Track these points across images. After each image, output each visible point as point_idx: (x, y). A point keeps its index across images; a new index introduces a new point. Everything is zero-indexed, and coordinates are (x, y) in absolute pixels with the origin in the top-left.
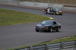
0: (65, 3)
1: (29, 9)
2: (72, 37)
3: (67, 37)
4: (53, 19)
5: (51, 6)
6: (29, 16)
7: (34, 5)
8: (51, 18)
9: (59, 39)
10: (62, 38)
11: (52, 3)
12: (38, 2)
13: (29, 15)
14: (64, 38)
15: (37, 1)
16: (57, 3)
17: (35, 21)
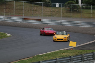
0: (24, 16)
2: (35, 58)
3: (29, 58)
4: (10, 36)
5: (7, 19)
8: (9, 35)
9: (19, 61)
10: (22, 60)
11: (8, 15)
14: (24, 59)
16: (15, 16)
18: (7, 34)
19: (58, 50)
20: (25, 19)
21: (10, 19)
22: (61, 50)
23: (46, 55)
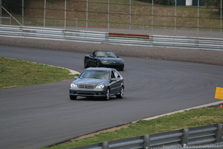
0: (111, 27)
1: (5, 45)
2: (133, 128)
3: (119, 128)
4: (78, 75)
5: (71, 35)
6: (8, 67)
7: (23, 35)
9: (97, 134)
10: (105, 131)
11: (74, 26)
12: (34, 25)
13: (9, 65)
14: (109, 130)
15: (30, 22)
16: (89, 26)
17: (25, 81)
18: (71, 71)
19: (188, 109)
20: (111, 35)
21: (78, 35)
22: (194, 108)
23: (159, 121)
